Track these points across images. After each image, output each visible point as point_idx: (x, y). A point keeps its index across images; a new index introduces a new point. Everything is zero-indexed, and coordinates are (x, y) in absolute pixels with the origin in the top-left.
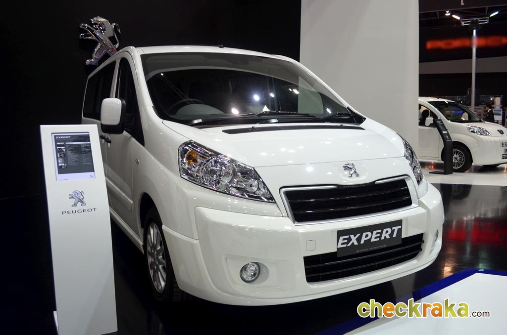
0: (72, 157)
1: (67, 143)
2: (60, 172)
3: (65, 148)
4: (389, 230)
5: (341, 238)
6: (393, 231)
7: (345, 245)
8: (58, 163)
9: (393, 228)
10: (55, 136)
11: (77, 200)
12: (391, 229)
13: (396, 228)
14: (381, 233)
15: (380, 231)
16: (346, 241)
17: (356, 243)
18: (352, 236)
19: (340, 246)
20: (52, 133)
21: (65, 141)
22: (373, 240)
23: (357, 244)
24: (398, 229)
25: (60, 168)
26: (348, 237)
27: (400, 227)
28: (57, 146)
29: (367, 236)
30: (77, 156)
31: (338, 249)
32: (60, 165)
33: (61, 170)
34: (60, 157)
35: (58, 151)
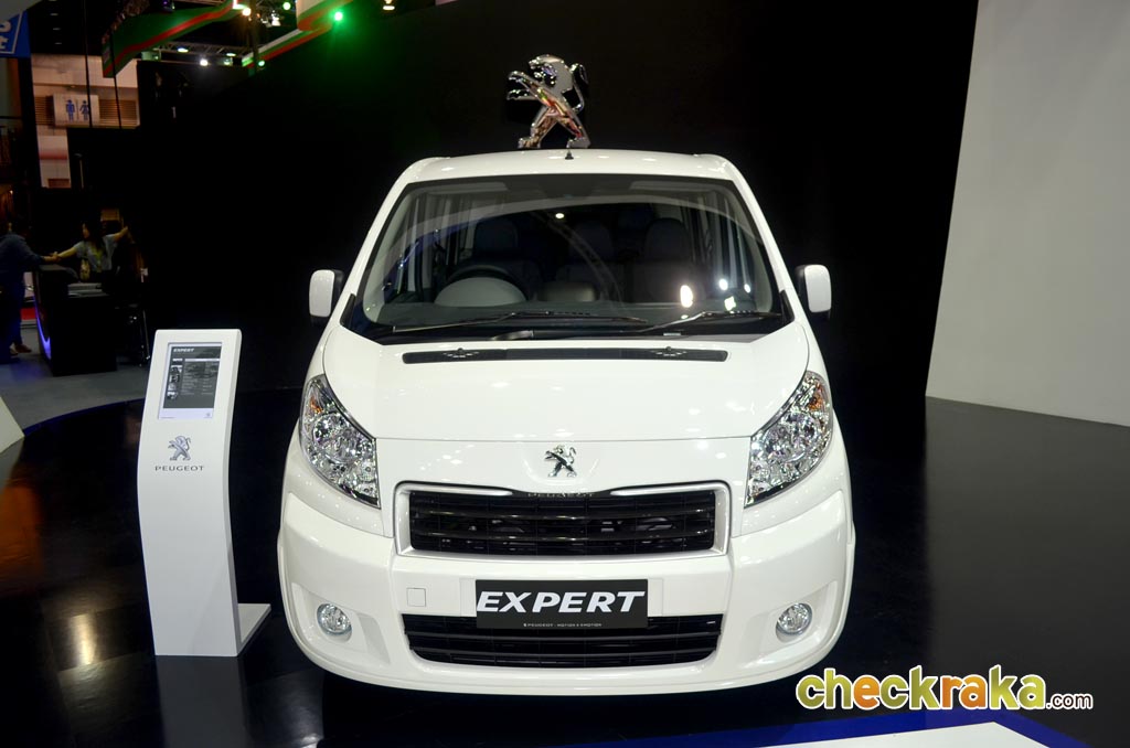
0: (189, 382)
1: (187, 360)
2: (166, 405)
3: (182, 368)
4: (611, 598)
5: (485, 595)
6: (620, 601)
7: (495, 609)
8: (167, 391)
9: (620, 594)
10: (173, 348)
11: (180, 450)
12: (616, 595)
13: (629, 597)
14: (587, 601)
15: (584, 594)
16: (497, 602)
17: (521, 609)
18: (511, 595)
19: (482, 609)
20: (169, 344)
21: (184, 355)
22: (564, 609)
23: (524, 611)
24: (636, 598)
25: (168, 398)
26: (500, 594)
27: (642, 594)
28: (172, 363)
29: (548, 599)
30: (196, 380)
31: (478, 612)
32: (169, 393)
33: (169, 402)
34: (173, 381)
35: (172, 372)
